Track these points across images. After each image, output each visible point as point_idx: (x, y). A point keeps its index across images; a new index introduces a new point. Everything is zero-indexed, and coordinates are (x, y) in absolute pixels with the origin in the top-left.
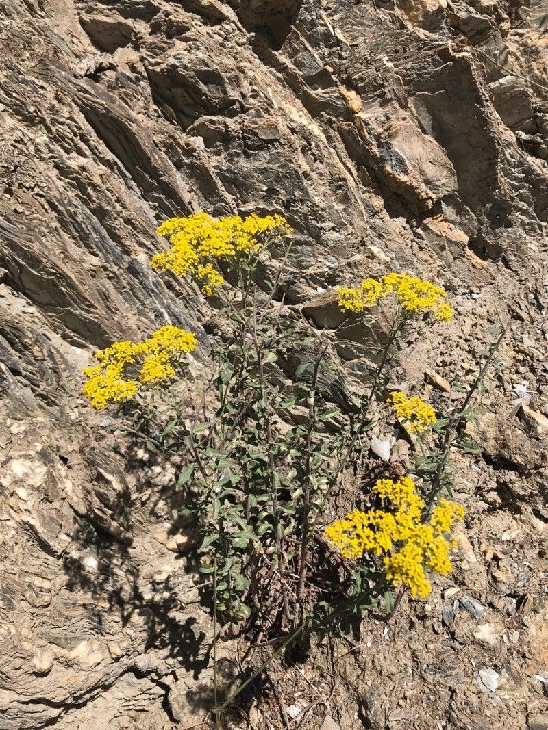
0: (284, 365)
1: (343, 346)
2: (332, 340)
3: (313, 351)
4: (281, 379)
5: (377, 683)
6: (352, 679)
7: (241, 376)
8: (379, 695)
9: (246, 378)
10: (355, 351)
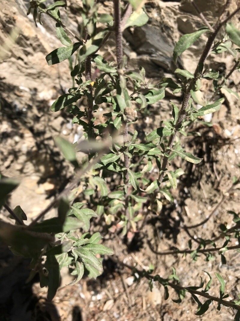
0: (130, 38)
1: (185, 20)
2: (176, 14)
3: (159, 24)
4: (127, 52)
5: (187, 269)
6: (169, 264)
7: (83, 52)
8: (188, 279)
9: (94, 55)
10: (194, 26)
